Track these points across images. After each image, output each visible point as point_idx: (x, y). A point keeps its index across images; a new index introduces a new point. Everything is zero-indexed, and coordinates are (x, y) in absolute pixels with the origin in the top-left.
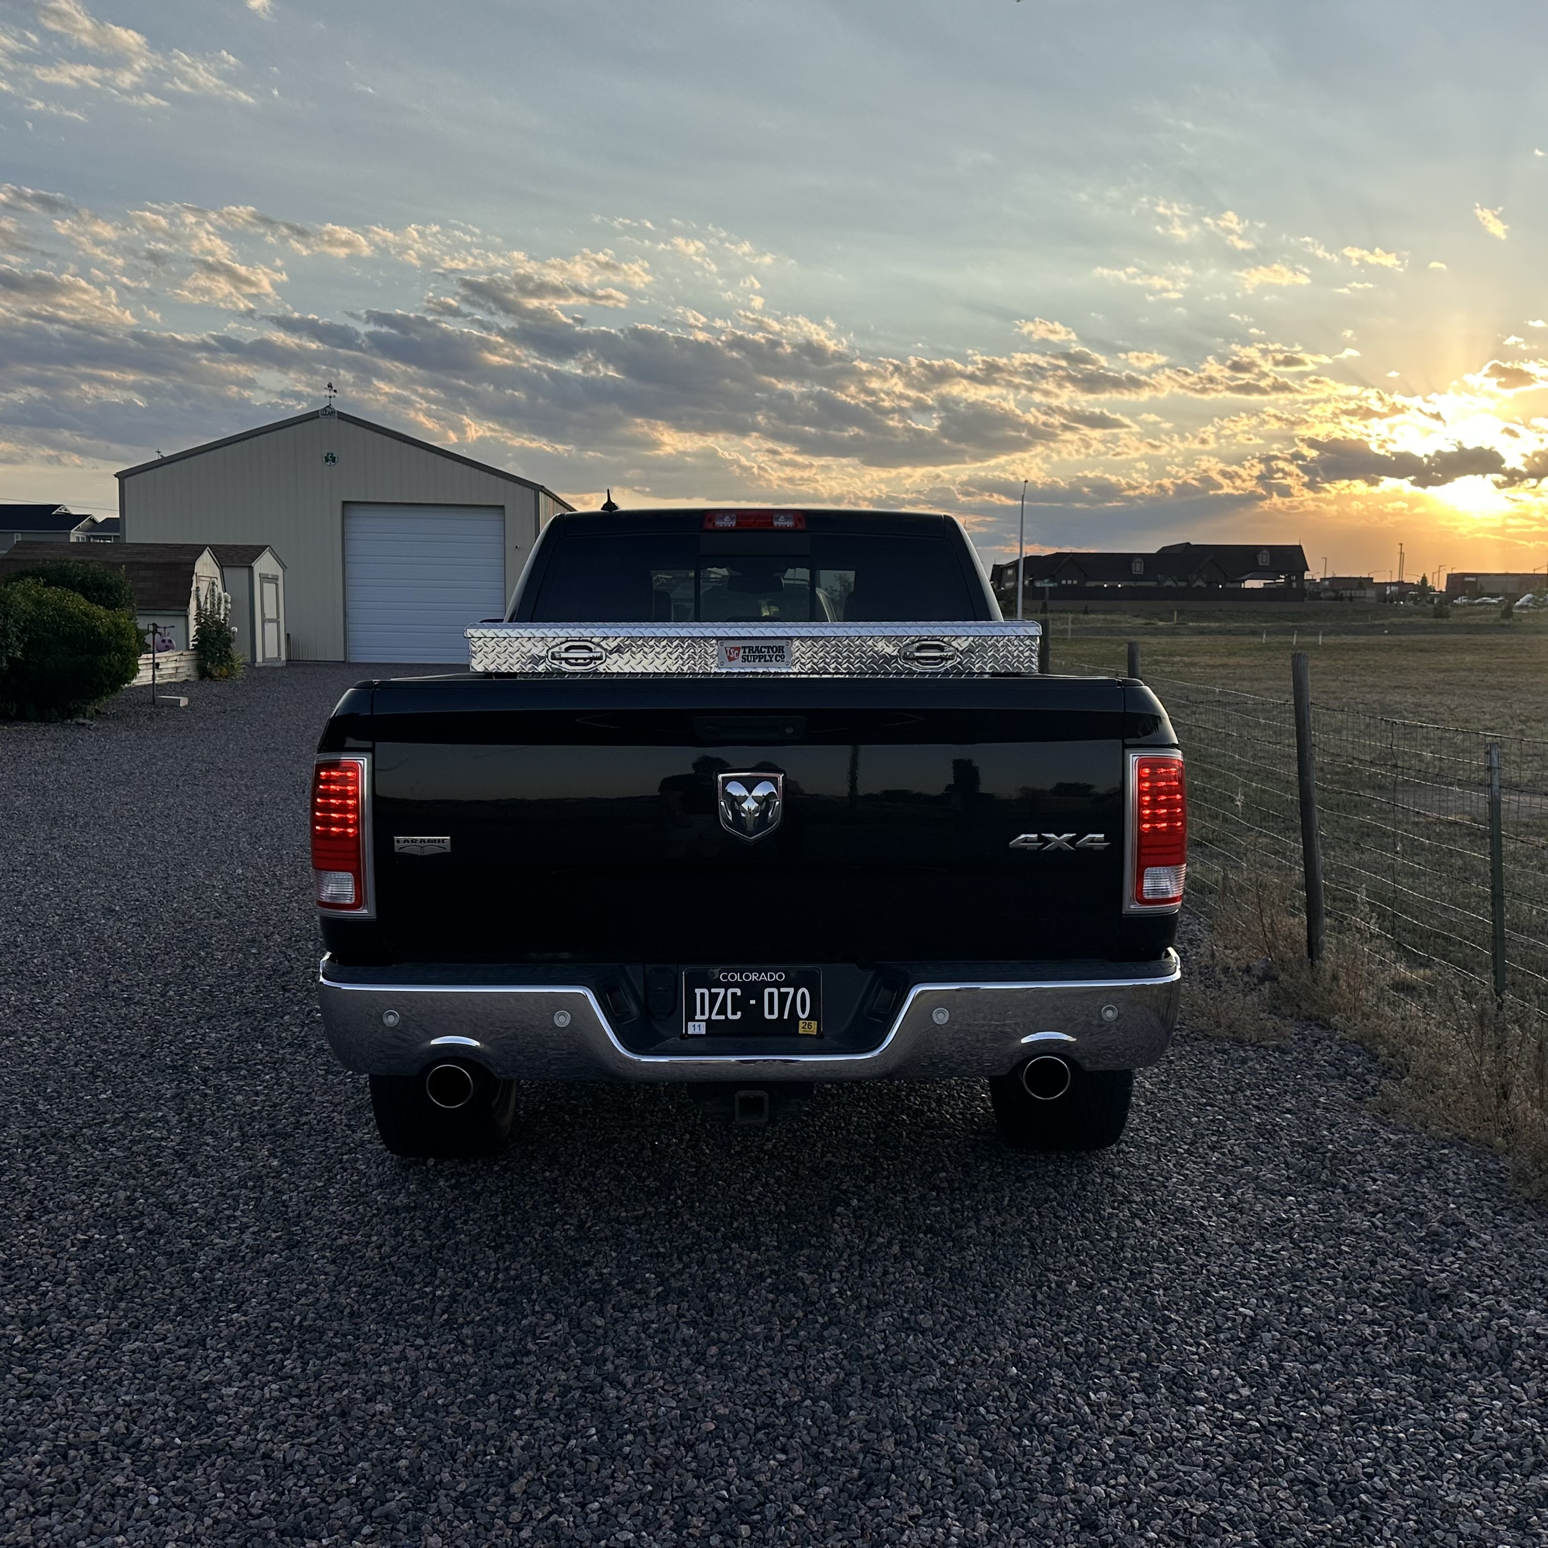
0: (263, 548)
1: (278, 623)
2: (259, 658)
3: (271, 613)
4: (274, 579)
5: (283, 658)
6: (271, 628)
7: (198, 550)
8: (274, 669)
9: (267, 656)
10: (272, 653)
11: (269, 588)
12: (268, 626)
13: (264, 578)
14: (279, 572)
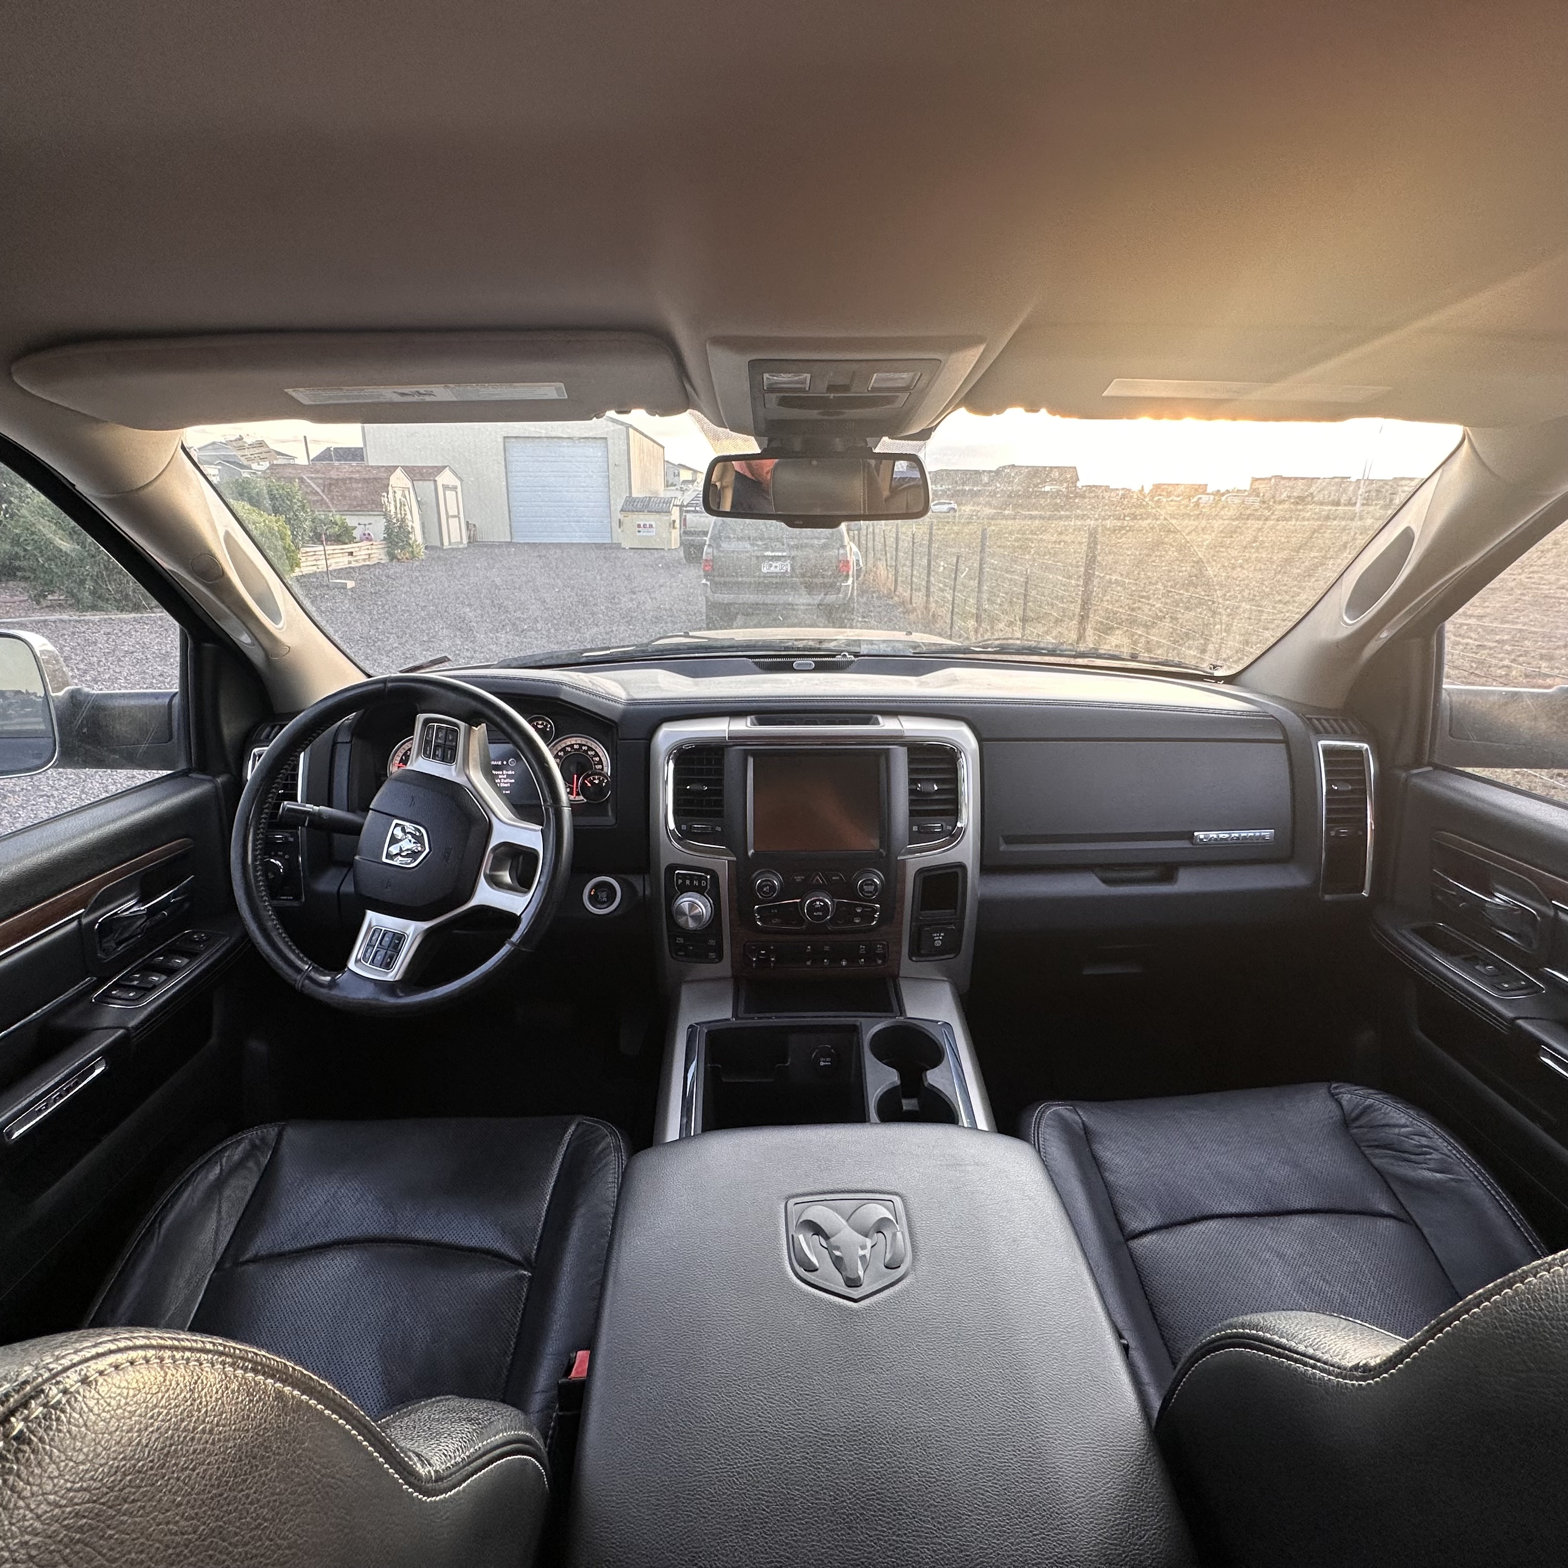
0: (445, 467)
1: (459, 518)
2: (446, 543)
3: (453, 511)
4: (454, 488)
5: (465, 541)
6: (454, 522)
7: (392, 469)
8: (458, 549)
9: (452, 541)
10: (455, 538)
11: (450, 494)
12: (451, 520)
13: (446, 487)
14: (457, 483)
